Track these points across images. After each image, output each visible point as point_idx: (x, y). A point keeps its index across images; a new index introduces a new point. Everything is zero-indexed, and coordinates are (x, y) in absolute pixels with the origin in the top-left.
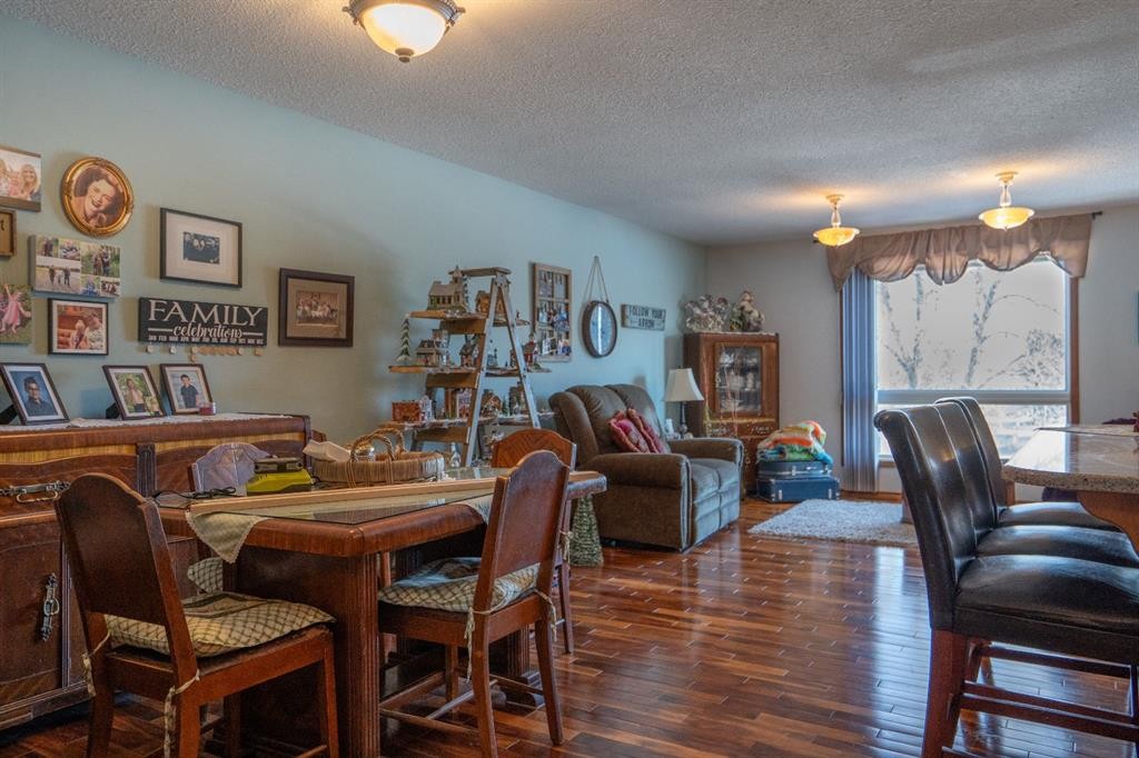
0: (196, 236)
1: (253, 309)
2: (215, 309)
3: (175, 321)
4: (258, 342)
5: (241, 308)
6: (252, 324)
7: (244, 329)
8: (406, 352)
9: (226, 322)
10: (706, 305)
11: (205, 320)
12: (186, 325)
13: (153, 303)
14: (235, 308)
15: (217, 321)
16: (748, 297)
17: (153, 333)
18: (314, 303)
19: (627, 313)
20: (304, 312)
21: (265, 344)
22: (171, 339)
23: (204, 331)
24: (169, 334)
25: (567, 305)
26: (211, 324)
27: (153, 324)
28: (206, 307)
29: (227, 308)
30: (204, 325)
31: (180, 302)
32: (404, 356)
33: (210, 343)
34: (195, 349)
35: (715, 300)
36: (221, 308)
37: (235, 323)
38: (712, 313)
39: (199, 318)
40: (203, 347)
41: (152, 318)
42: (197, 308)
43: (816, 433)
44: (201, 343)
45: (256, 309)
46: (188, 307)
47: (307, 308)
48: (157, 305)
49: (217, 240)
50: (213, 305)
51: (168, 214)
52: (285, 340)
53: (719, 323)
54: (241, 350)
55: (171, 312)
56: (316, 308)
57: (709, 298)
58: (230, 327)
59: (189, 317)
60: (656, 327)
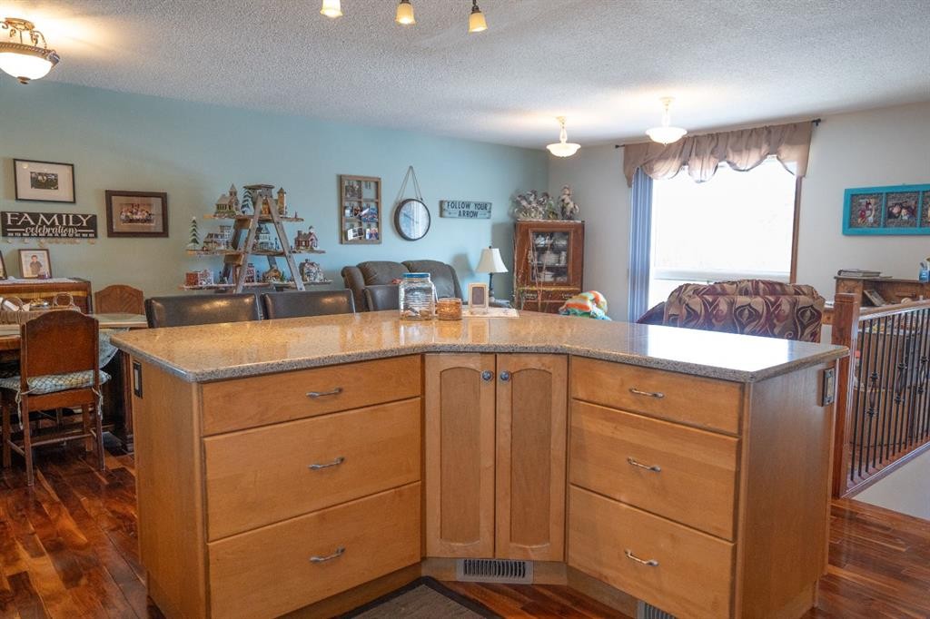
0: (40, 174)
1: (85, 216)
2: (55, 217)
3: (26, 224)
4: (90, 235)
5: (75, 217)
6: (85, 224)
7: (78, 228)
8: (195, 241)
9: (64, 224)
10: (532, 199)
11: (49, 224)
12: (33, 226)
13: (9, 215)
14: (71, 216)
15: (57, 224)
16: (568, 192)
17: (11, 232)
18: (134, 211)
19: (445, 206)
20: (127, 216)
21: (96, 236)
22: (24, 235)
23: (48, 230)
24: (22, 232)
25: (377, 203)
26: (53, 225)
27: (10, 227)
28: (49, 216)
29: (64, 216)
30: (47, 226)
31: (29, 214)
32: (192, 244)
33: (54, 236)
34: (43, 240)
35: (539, 194)
36: (60, 217)
37: (71, 224)
38: (535, 205)
39: (43, 222)
40: (48, 239)
41: (9, 223)
42: (42, 216)
43: (596, 301)
44: (46, 236)
45: (87, 216)
46: (35, 216)
47: (129, 214)
48: (12, 216)
49: (56, 176)
50: (53, 215)
51: (17, 162)
52: (112, 233)
53: (540, 213)
54: (78, 240)
55: (23, 219)
56: (136, 214)
57: (534, 192)
58: (68, 227)
59: (36, 221)
60: (479, 216)
